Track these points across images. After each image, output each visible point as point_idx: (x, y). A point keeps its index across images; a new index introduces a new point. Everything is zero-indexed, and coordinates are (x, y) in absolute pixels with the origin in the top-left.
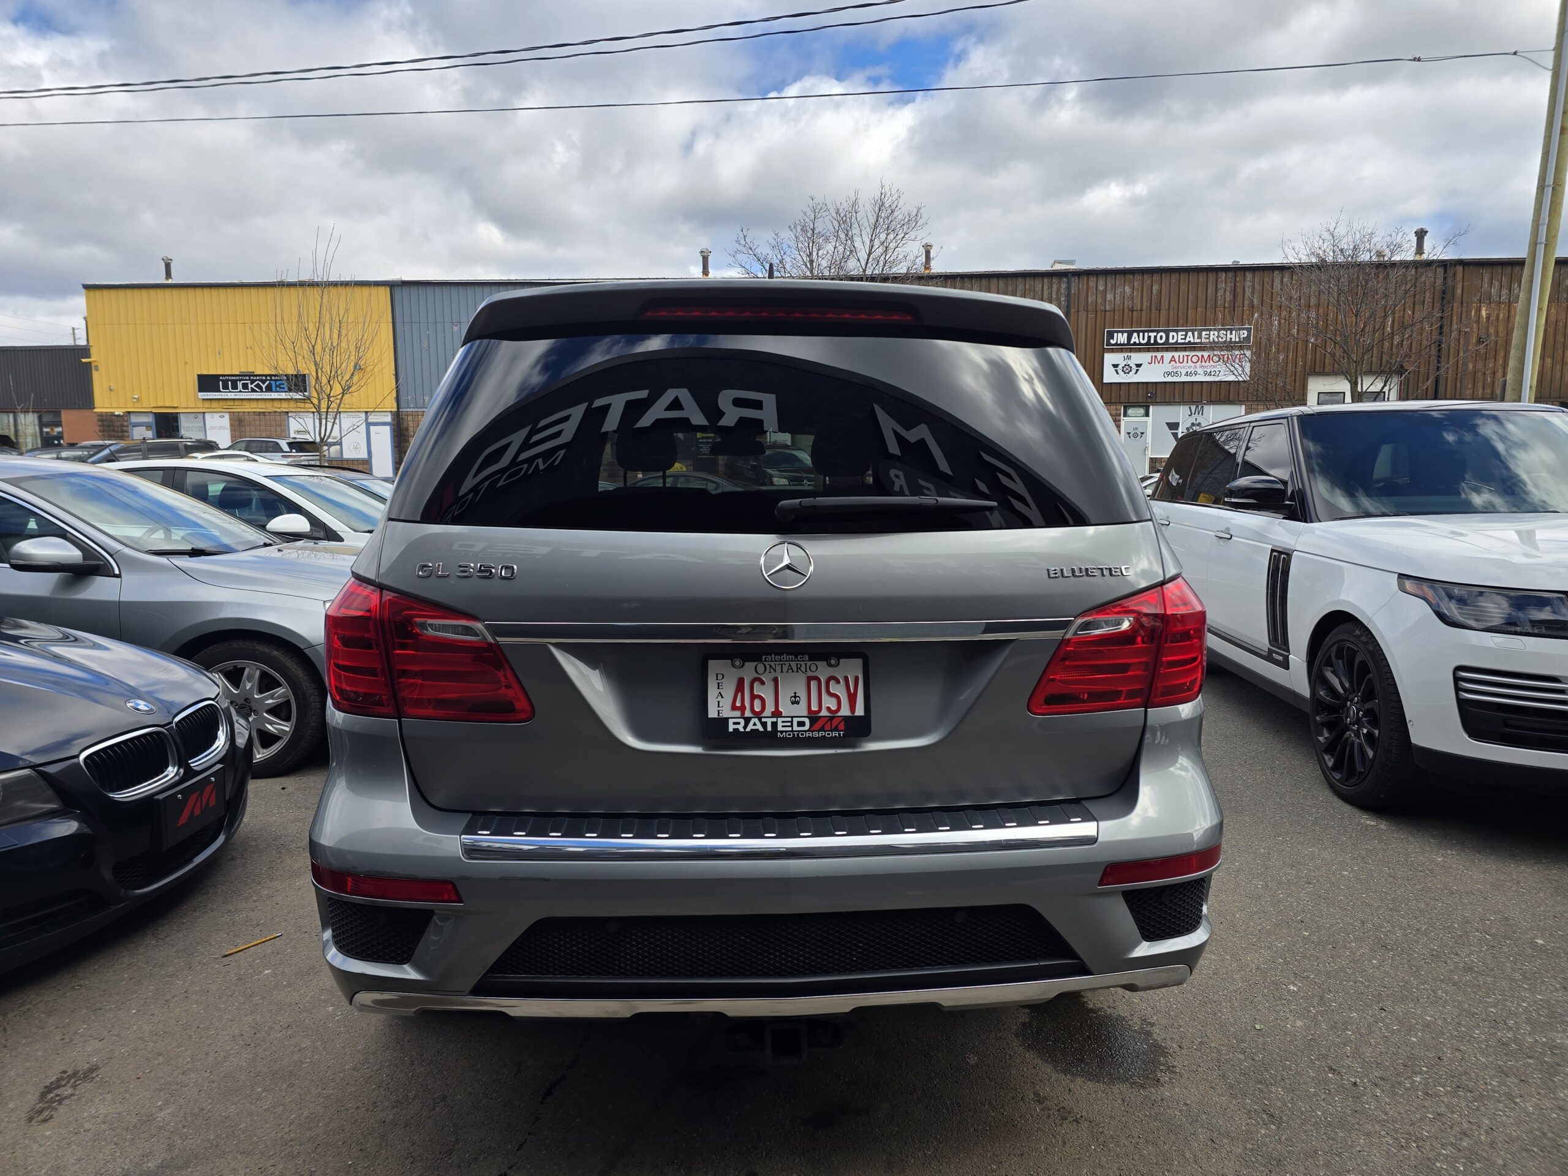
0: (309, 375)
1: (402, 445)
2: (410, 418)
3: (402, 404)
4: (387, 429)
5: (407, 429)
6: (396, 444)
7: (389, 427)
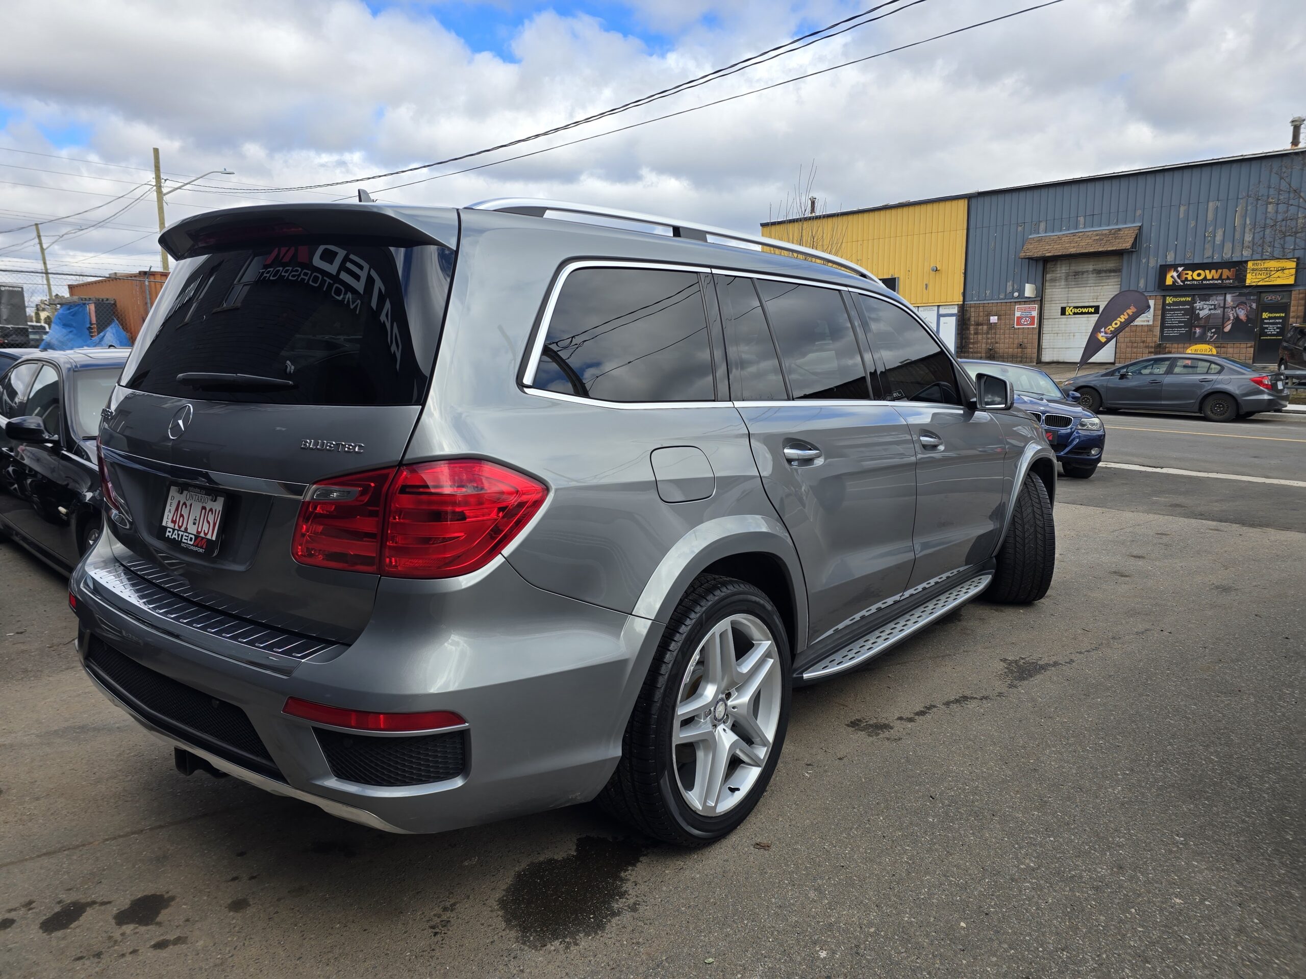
0: (898, 278)
1: (964, 332)
2: (972, 310)
3: (967, 298)
4: (954, 319)
5: (969, 319)
6: (959, 332)
7: (954, 318)
